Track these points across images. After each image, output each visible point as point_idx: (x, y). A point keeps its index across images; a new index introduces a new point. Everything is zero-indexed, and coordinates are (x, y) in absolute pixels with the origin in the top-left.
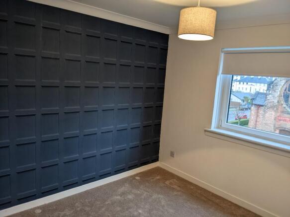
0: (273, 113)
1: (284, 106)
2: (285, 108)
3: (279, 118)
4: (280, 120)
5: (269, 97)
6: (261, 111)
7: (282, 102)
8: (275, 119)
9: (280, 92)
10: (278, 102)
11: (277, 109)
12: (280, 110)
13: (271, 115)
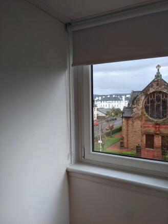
0: (139, 122)
1: (147, 115)
2: (147, 117)
3: (145, 126)
4: (145, 127)
5: (134, 110)
6: (130, 122)
7: (145, 113)
8: (141, 127)
9: (142, 105)
10: (142, 113)
11: (142, 119)
12: (144, 119)
13: (138, 124)
